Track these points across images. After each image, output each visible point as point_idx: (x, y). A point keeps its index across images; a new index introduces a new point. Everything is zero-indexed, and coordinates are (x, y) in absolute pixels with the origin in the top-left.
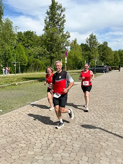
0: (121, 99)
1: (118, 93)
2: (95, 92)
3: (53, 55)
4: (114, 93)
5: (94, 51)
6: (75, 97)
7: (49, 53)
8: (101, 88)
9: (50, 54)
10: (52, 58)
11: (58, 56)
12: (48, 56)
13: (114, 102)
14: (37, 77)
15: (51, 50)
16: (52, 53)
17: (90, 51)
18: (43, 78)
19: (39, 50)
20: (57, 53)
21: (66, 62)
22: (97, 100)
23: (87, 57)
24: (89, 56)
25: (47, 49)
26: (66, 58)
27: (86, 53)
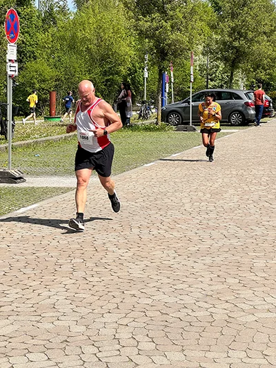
0: (260, 263)
1: (259, 231)
2: (147, 231)
4: (241, 233)
5: (181, 16)
6: (22, 264)
8: (187, 206)
13: (220, 287)
17: (163, 12)
21: (12, 70)
22: (137, 274)
23: (148, 43)
26: (15, 49)
27: (145, 24)
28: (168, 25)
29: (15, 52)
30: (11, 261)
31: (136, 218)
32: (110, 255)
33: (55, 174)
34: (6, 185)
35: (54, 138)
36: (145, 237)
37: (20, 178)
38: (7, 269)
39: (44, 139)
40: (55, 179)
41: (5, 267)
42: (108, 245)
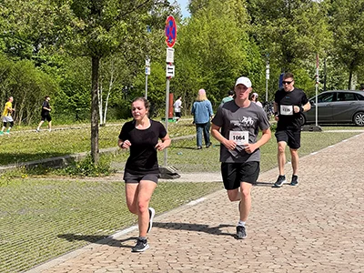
2: (325, 222)
3: (101, 35)
5: (307, 19)
6: (222, 250)
7: (81, 24)
8: (352, 201)
9: (88, 30)
10: (97, 52)
11: (131, 42)
12: (79, 41)
14: (23, 151)
15: (95, 11)
16: (100, 29)
17: (290, 17)
18: (56, 155)
19: (30, 10)
20: (123, 24)
21: (170, 72)
22: (336, 261)
23: (275, 46)
24: (285, 43)
25: (72, 7)
26: (173, 52)
27: (271, 28)
28: (295, 28)
29: (173, 55)
30: (210, 247)
31: (307, 210)
32: (301, 243)
33: (205, 170)
34: (165, 180)
35: (188, 137)
36: (326, 227)
37: (176, 174)
38: (210, 254)
39: (179, 138)
40: (207, 175)
41: (206, 252)
42: (293, 234)
